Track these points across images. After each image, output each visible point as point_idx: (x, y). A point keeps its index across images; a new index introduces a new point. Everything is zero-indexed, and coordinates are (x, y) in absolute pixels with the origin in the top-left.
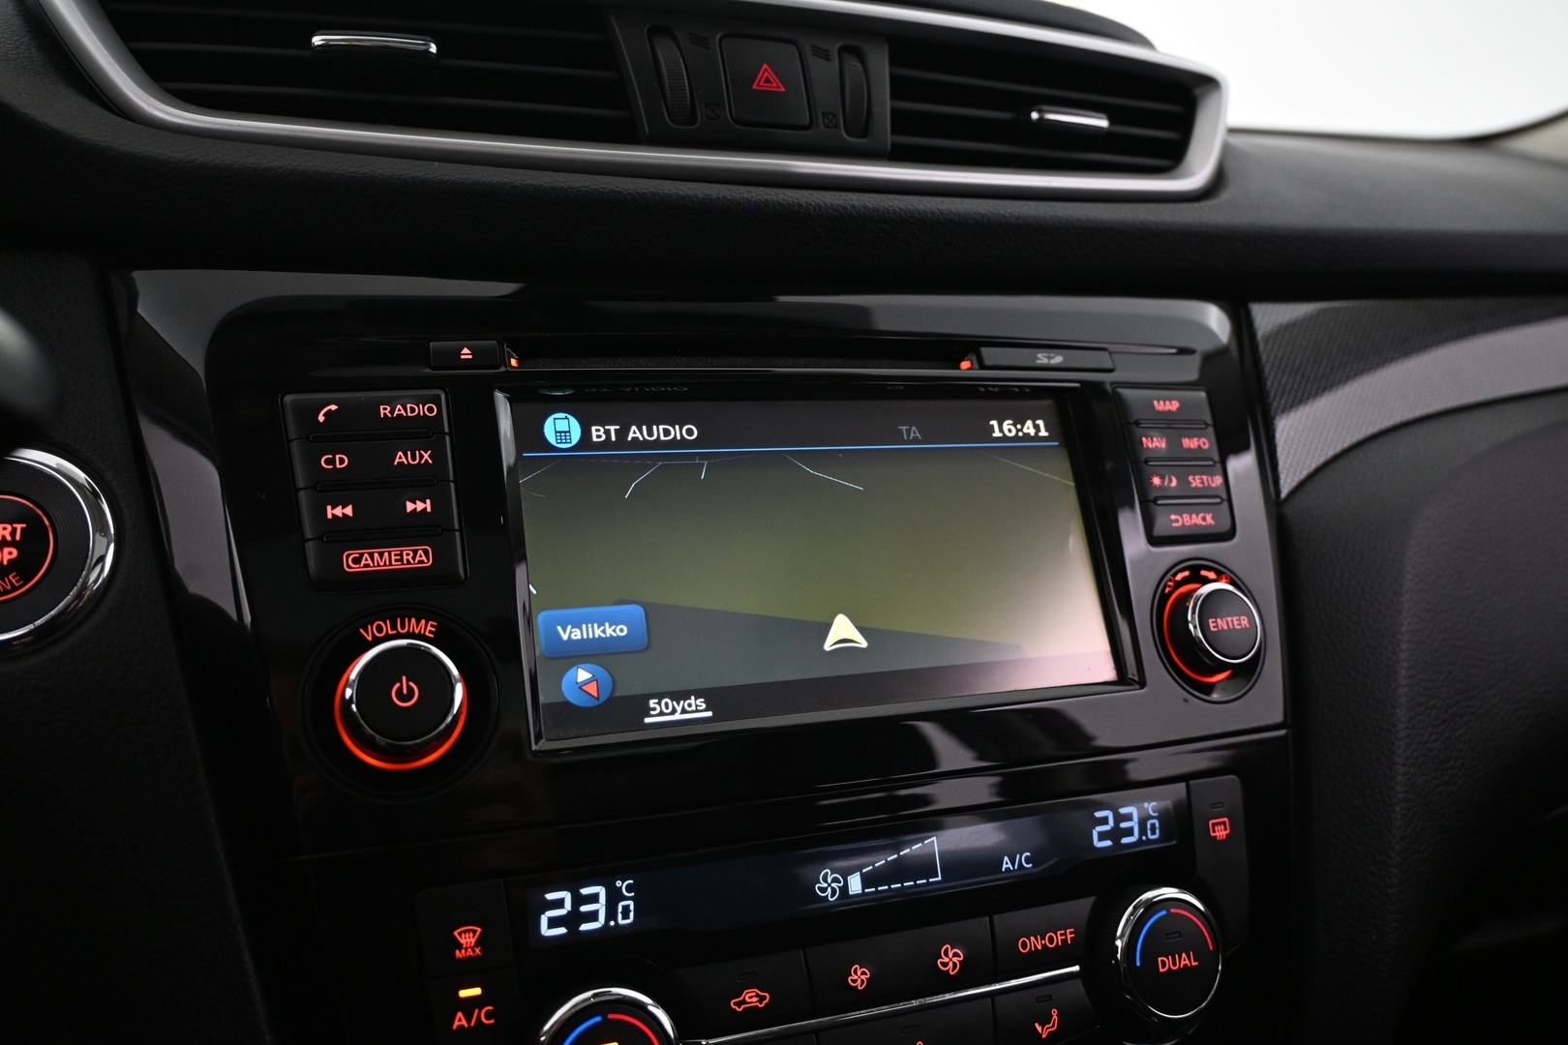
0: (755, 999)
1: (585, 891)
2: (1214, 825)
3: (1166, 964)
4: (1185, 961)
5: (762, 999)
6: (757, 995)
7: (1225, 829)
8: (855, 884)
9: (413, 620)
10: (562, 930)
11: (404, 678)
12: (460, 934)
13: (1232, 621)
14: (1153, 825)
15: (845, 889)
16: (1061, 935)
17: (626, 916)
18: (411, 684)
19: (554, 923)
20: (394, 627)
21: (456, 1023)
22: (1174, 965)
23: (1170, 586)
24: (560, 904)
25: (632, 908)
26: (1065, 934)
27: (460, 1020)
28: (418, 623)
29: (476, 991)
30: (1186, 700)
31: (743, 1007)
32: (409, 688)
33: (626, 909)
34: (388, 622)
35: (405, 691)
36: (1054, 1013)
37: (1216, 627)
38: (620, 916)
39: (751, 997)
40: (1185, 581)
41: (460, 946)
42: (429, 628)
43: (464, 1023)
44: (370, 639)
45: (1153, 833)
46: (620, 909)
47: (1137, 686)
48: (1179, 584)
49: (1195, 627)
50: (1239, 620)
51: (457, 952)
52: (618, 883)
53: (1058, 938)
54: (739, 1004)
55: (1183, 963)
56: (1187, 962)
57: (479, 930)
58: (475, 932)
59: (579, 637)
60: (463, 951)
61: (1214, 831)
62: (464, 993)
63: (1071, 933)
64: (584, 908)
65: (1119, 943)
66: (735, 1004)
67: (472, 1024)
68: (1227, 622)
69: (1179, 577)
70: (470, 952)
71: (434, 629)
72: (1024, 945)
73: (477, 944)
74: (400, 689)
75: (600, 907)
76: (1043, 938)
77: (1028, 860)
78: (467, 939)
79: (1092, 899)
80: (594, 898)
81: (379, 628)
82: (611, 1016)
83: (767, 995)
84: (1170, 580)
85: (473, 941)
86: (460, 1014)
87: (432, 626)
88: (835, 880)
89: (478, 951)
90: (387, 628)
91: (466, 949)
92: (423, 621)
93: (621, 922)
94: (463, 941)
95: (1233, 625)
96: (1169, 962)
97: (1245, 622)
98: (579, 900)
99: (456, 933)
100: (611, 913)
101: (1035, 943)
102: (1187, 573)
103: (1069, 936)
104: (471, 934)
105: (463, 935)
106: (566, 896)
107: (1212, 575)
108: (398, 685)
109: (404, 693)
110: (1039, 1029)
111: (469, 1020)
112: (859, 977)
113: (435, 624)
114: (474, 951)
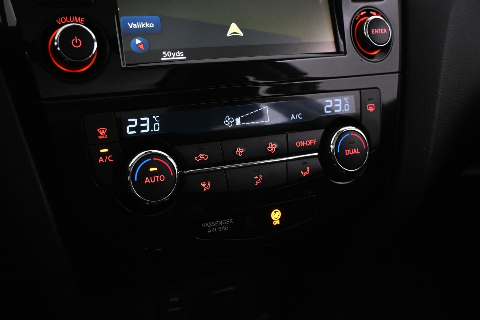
0: (203, 157)
1: (142, 119)
2: (369, 106)
3: (348, 152)
4: (355, 151)
5: (206, 157)
6: (204, 156)
7: (373, 108)
8: (238, 121)
9: (76, 17)
10: (134, 132)
11: (76, 37)
12: (100, 130)
13: (380, 30)
14: (347, 106)
15: (234, 123)
16: (312, 141)
17: (157, 128)
18: (79, 39)
19: (131, 129)
20: (69, 20)
21: (100, 161)
22: (351, 153)
23: (358, 17)
24: (133, 123)
25: (159, 126)
26: (313, 141)
27: (101, 160)
28: (78, 18)
29: (106, 150)
30: (361, 60)
31: (199, 160)
32: (78, 41)
33: (157, 126)
34: (66, 17)
35: (77, 42)
36: (308, 168)
37: (374, 32)
38: (155, 128)
39: (202, 157)
40: (364, 16)
41: (100, 135)
42: (82, 20)
43: (102, 160)
44: (60, 24)
45: (347, 109)
46: (155, 126)
47: (344, 54)
48: (362, 17)
49: (367, 33)
50: (383, 30)
51: (99, 136)
52: (154, 117)
53: (310, 143)
54: (198, 159)
55: (354, 152)
56: (356, 152)
57: (106, 129)
58: (105, 130)
59: (136, 27)
60: (101, 136)
61: (369, 109)
62: (102, 151)
63: (315, 141)
64: (142, 125)
65: (332, 146)
66: (196, 158)
67: (105, 161)
68: (379, 31)
69: (362, 14)
70: (103, 137)
71: (83, 21)
72: (298, 144)
73: (106, 134)
74: (75, 41)
75: (148, 125)
76: (305, 142)
77: (300, 116)
78: (102, 132)
79: (323, 130)
80: (145, 122)
81: (63, 20)
82: (154, 159)
83: (207, 156)
84: (358, 15)
85: (104, 133)
86: (101, 158)
87: (83, 20)
88: (231, 120)
89: (106, 136)
90: (66, 20)
91: (102, 136)
92: (79, 18)
93: (155, 130)
94: (101, 133)
95: (381, 32)
96: (349, 152)
97: (385, 31)
98: (140, 122)
99: (98, 130)
100: (151, 127)
101: (302, 144)
102: (365, 12)
103: (314, 142)
104: (104, 131)
105: (101, 131)
106: (136, 120)
107: (374, 13)
108: (74, 40)
109: (76, 42)
110: (303, 173)
111: (104, 160)
112: (240, 151)
113: (84, 19)
114: (105, 137)
